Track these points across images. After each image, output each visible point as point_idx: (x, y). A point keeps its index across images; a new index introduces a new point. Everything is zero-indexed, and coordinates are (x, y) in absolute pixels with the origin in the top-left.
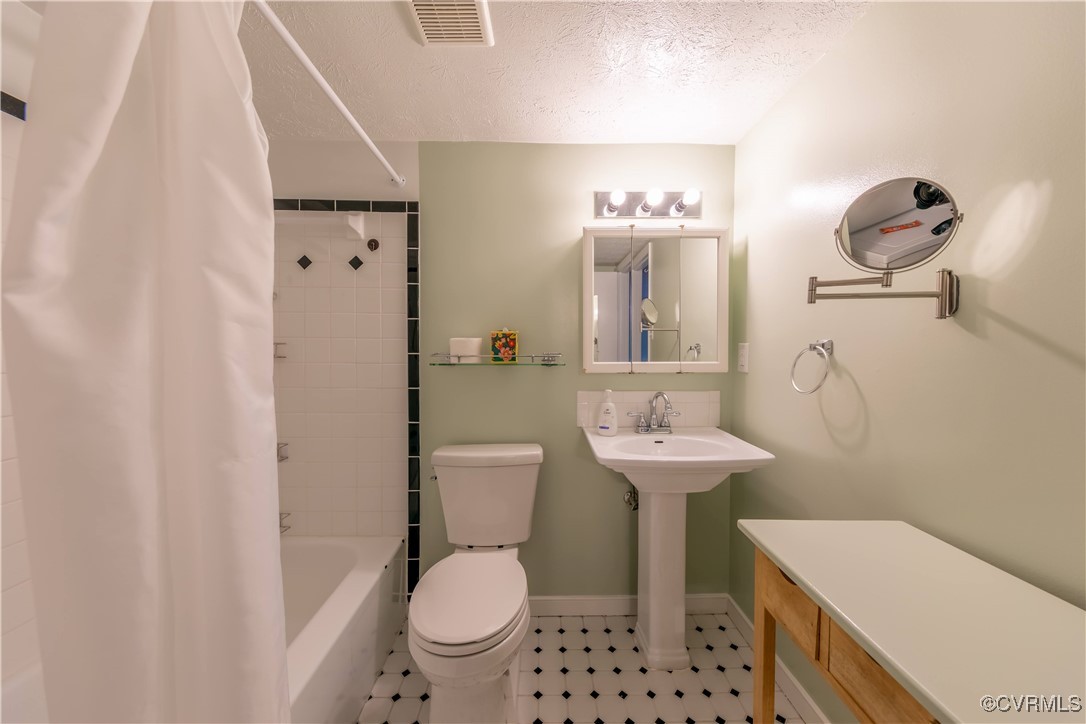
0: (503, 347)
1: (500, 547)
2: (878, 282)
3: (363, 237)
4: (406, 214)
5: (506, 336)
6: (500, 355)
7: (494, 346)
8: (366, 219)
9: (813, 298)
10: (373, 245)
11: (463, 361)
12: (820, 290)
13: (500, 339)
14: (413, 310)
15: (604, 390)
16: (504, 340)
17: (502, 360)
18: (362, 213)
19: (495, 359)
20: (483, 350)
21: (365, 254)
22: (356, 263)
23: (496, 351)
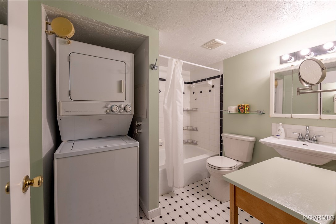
0: (241, 109)
1: (237, 161)
2: (308, 89)
3: (211, 85)
4: (220, 78)
5: (242, 106)
6: (240, 111)
7: (238, 108)
8: (212, 81)
9: (299, 94)
10: (213, 86)
11: (230, 112)
12: (301, 92)
13: (240, 107)
14: (221, 100)
15: (279, 123)
16: (241, 107)
17: (241, 112)
18: (211, 80)
19: (239, 112)
20: (236, 110)
21: (212, 89)
22: (210, 91)
23: (239, 110)
